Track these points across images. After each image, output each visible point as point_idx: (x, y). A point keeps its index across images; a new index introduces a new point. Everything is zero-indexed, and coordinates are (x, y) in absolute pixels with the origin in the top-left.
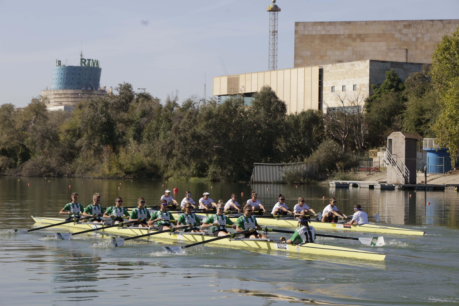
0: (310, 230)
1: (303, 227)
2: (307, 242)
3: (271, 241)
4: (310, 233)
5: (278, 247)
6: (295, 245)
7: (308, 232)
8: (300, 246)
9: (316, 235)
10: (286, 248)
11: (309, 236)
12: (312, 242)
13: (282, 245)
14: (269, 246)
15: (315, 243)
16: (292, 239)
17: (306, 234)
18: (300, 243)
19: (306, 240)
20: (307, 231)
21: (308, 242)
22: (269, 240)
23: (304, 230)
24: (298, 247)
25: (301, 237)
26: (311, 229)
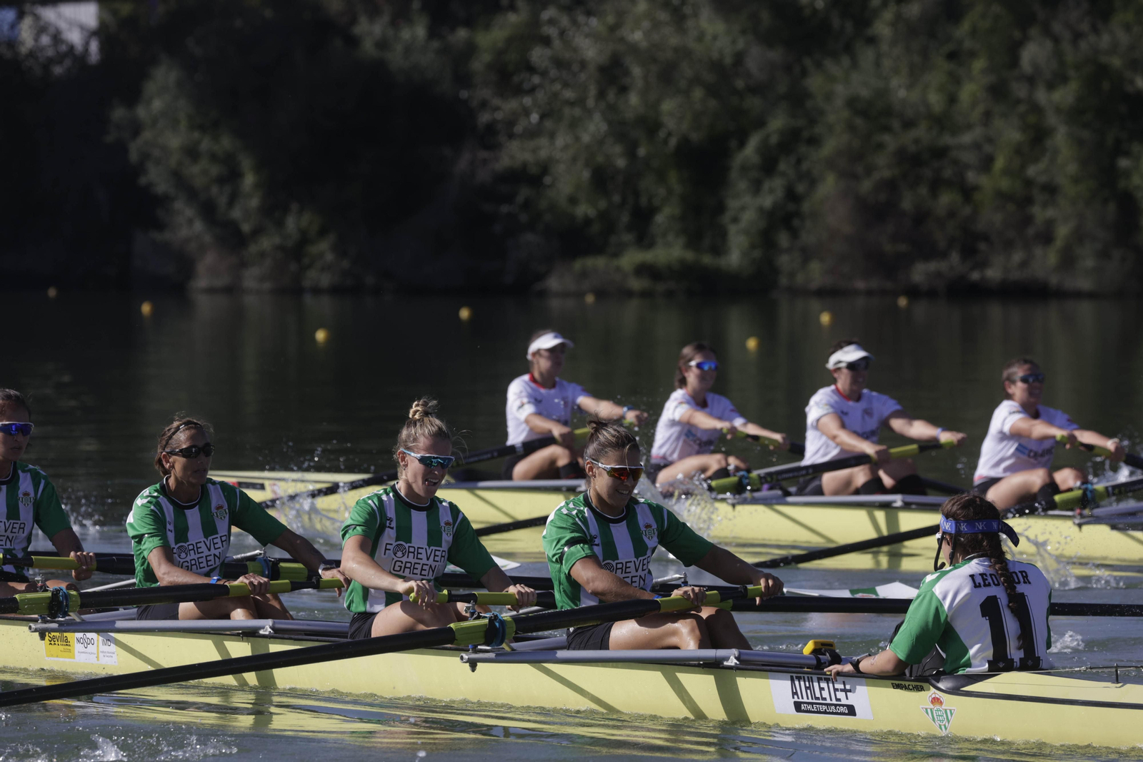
0: (1021, 588)
1: (974, 566)
2: (1000, 664)
3: (750, 666)
4: (1020, 607)
5: (798, 706)
6: (920, 689)
7: (1003, 599)
8: (955, 691)
9: (1058, 609)
10: (851, 711)
11: (1011, 626)
12: (1031, 663)
13: (825, 691)
14: (730, 698)
15: (1049, 670)
16: (898, 649)
17: (989, 608)
18: (950, 673)
19: (990, 653)
20: (999, 592)
21: (1009, 667)
22: (732, 662)
23: (976, 586)
24: (935, 701)
25: (961, 628)
26: (1027, 581)
